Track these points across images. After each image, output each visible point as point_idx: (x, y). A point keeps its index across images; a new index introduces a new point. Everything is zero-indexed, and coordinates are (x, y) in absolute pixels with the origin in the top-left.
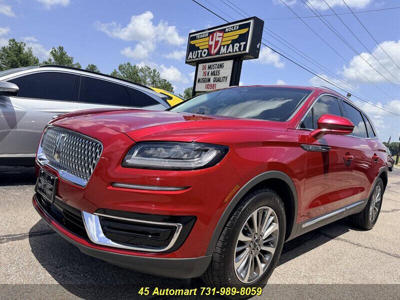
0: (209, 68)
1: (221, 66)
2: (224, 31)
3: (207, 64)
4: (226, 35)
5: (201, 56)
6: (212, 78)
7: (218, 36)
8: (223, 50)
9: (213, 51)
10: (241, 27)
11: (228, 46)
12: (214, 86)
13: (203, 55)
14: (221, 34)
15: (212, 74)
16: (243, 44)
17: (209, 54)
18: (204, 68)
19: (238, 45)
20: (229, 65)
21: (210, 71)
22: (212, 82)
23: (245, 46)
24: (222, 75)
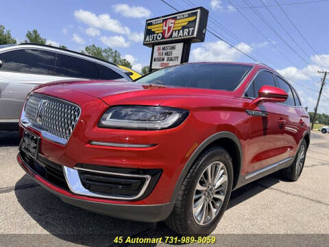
0: (163, 49)
1: (173, 48)
3: (162, 46)
5: (157, 39)
6: (166, 58)
7: (170, 23)
8: (175, 34)
9: (167, 35)
11: (179, 31)
12: (167, 65)
13: (158, 38)
14: (173, 21)
15: (166, 54)
16: (191, 29)
17: (163, 38)
18: (159, 49)
19: (187, 30)
20: (180, 46)
21: (164, 52)
22: (165, 61)
24: (174, 55)
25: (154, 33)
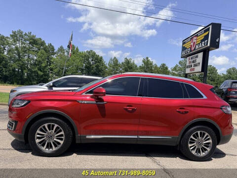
0: (192, 59)
1: (197, 57)
2: (197, 36)
3: (191, 57)
4: (198, 38)
6: (193, 64)
8: (197, 47)
9: (193, 49)
10: (205, 31)
11: (199, 44)
12: (193, 69)
13: (188, 52)
15: (193, 62)
16: (206, 41)
17: (191, 51)
18: (189, 59)
19: (204, 42)
20: (201, 55)
22: (193, 67)
23: (207, 42)
24: (197, 62)
25: (186, 48)
